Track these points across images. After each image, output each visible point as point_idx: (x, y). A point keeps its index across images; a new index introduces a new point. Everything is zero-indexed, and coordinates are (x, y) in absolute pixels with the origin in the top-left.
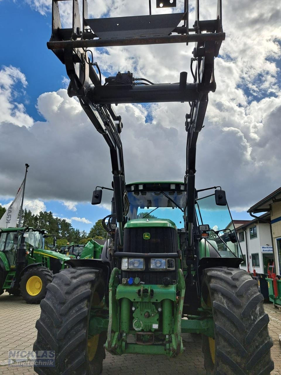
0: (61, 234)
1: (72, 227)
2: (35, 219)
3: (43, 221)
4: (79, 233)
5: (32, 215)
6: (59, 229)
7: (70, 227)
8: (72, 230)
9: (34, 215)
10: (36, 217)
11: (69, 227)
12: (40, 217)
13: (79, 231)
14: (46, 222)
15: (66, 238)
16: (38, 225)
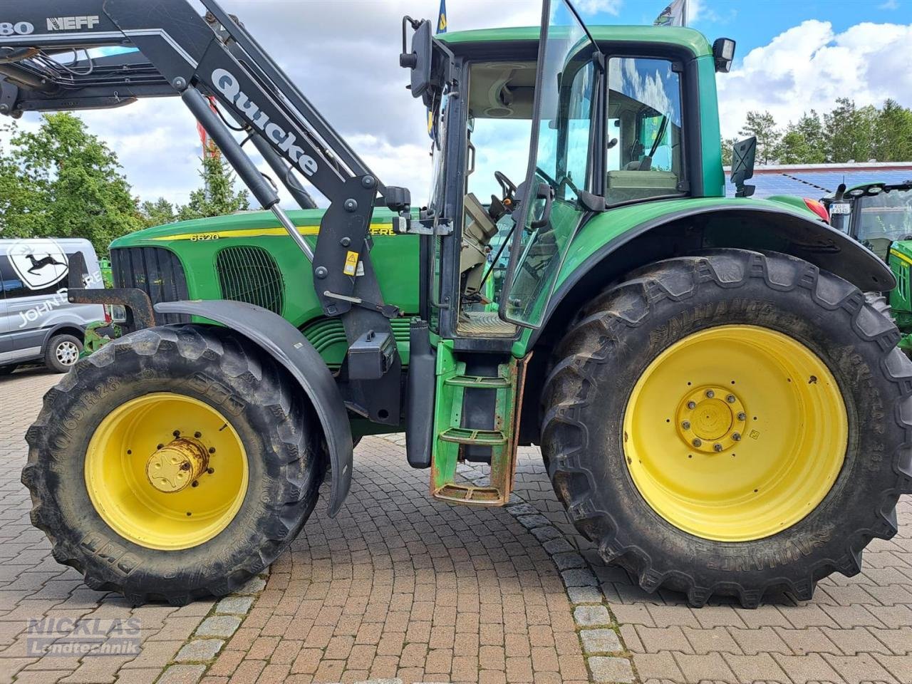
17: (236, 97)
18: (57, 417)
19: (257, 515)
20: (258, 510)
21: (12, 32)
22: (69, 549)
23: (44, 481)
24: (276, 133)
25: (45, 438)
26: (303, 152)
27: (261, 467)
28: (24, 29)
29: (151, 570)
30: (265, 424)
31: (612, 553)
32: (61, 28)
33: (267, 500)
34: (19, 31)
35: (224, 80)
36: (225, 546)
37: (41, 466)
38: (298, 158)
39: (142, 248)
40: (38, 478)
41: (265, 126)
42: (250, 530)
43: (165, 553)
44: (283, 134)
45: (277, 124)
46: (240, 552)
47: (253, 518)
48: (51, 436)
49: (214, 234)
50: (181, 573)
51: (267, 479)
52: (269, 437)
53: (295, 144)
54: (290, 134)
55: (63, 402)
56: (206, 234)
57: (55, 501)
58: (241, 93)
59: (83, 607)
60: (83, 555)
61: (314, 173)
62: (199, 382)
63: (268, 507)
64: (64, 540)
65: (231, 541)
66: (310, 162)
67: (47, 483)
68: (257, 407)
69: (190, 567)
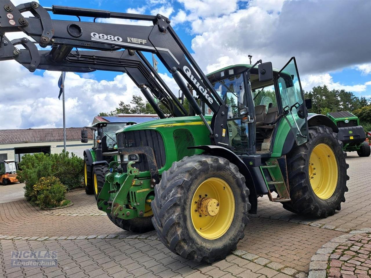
0: (343, 106)
1: (355, 96)
2: (309, 96)
3: (318, 97)
4: (365, 100)
5: (306, 93)
6: (339, 101)
7: (352, 97)
8: (355, 99)
9: (307, 93)
10: (310, 93)
11: (350, 97)
12: (314, 93)
13: (365, 99)
14: (321, 96)
15: (349, 109)
16: (313, 101)
17: (191, 76)
18: (186, 191)
19: (241, 217)
20: (241, 216)
21: (113, 39)
22: (191, 247)
23: (182, 219)
24: (202, 89)
25: (182, 201)
26: (209, 96)
27: (240, 200)
28: (118, 39)
29: (216, 247)
30: (241, 184)
31: (313, 207)
32: (133, 42)
33: (243, 211)
34: (116, 39)
35: (187, 70)
36: (233, 231)
37: (181, 213)
38: (208, 98)
39: (145, 130)
40: (181, 219)
41: (199, 87)
42: (240, 223)
43: (216, 240)
44: (203, 90)
45: (202, 87)
46: (239, 232)
47: (240, 218)
48: (184, 200)
49: (171, 125)
50: (224, 245)
51: (243, 203)
52: (242, 189)
53: (207, 93)
54: (205, 90)
55: (188, 185)
56: (169, 125)
57: (186, 227)
58: (192, 75)
59: (192, 273)
60: (196, 248)
61: (212, 103)
62: (224, 172)
63: (244, 213)
64: (190, 243)
65: (235, 229)
66: (211, 100)
67: (184, 220)
68: (239, 178)
69: (226, 242)
